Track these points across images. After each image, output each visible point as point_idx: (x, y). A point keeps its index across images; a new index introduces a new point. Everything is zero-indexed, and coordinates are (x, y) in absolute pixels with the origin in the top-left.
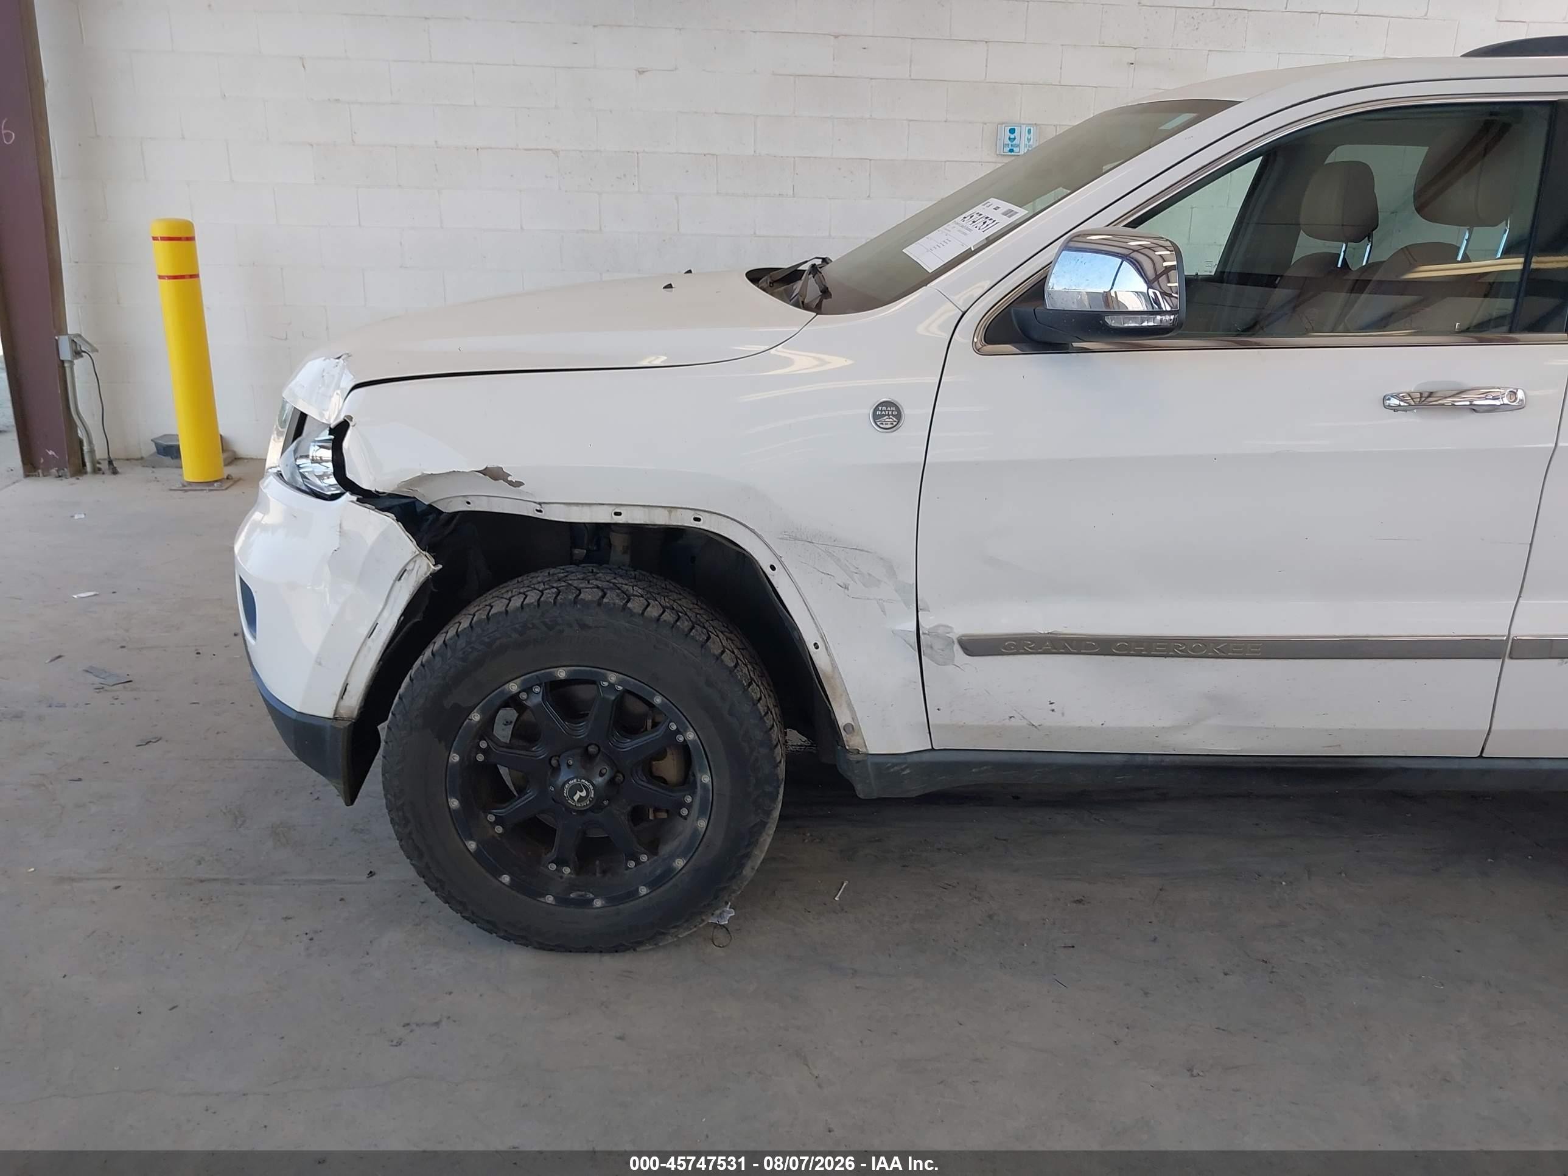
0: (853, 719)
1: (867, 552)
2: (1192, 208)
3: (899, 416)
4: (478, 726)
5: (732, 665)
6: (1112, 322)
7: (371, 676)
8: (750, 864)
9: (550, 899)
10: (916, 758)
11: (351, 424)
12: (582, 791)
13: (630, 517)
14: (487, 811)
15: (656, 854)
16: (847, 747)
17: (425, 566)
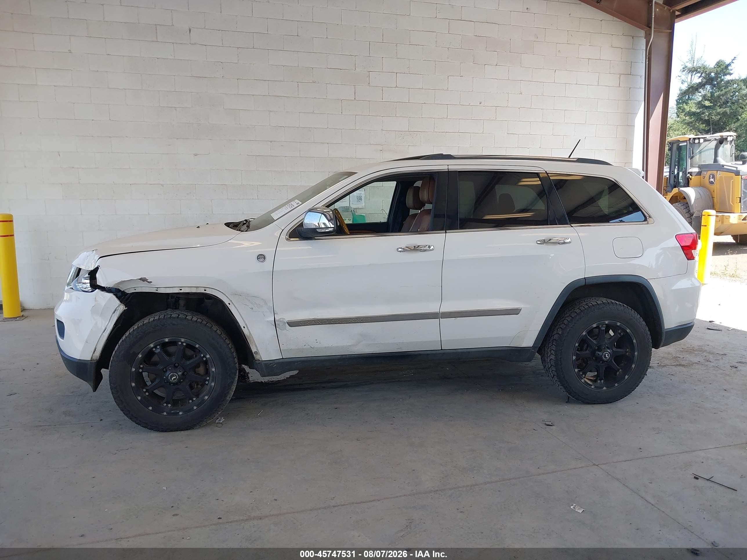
0: (257, 350)
1: (258, 297)
3: (265, 258)
4: (141, 358)
5: (220, 333)
6: (319, 231)
7: (104, 345)
8: (229, 396)
9: (165, 414)
10: (278, 361)
11: (99, 268)
12: (174, 377)
13: (184, 290)
14: (143, 388)
15: (198, 397)
16: (256, 359)
17: (122, 308)
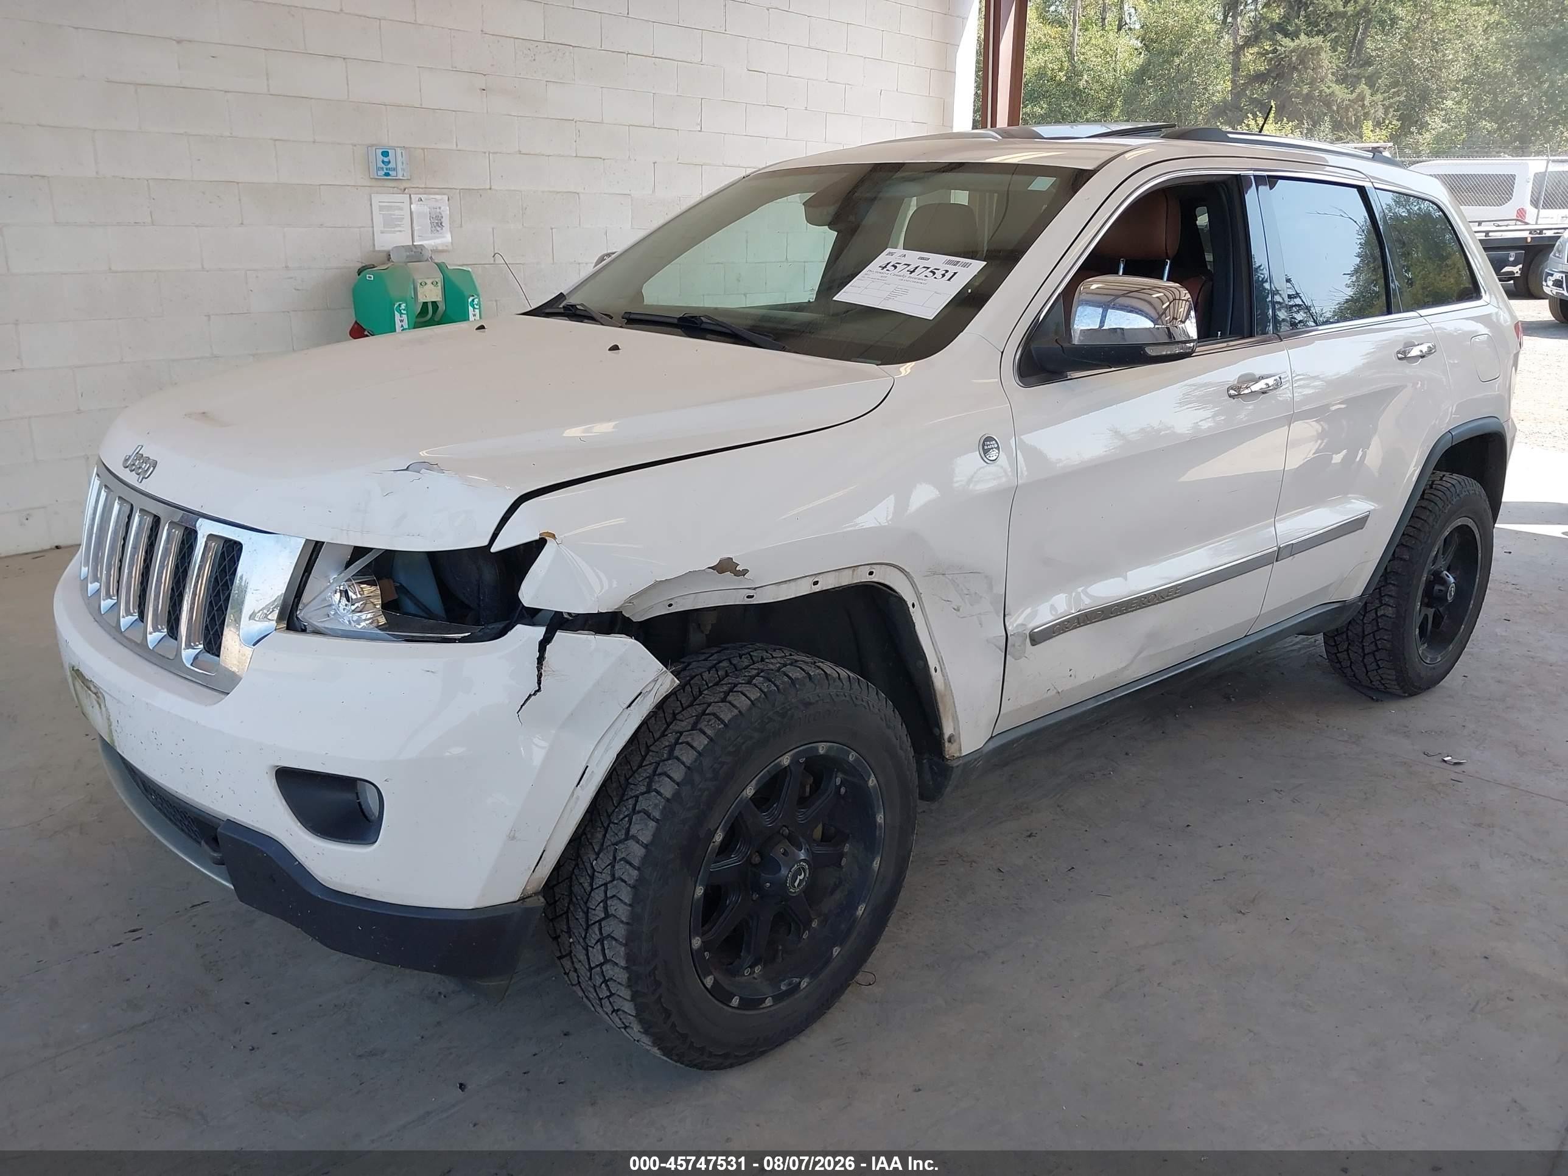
0: (956, 728)
1: (976, 572)
2: (552, 229)
3: (998, 448)
9: (735, 1001)
10: (986, 748)
11: (552, 541)
12: (800, 875)
13: (824, 584)
16: (948, 758)
17: (668, 683)
